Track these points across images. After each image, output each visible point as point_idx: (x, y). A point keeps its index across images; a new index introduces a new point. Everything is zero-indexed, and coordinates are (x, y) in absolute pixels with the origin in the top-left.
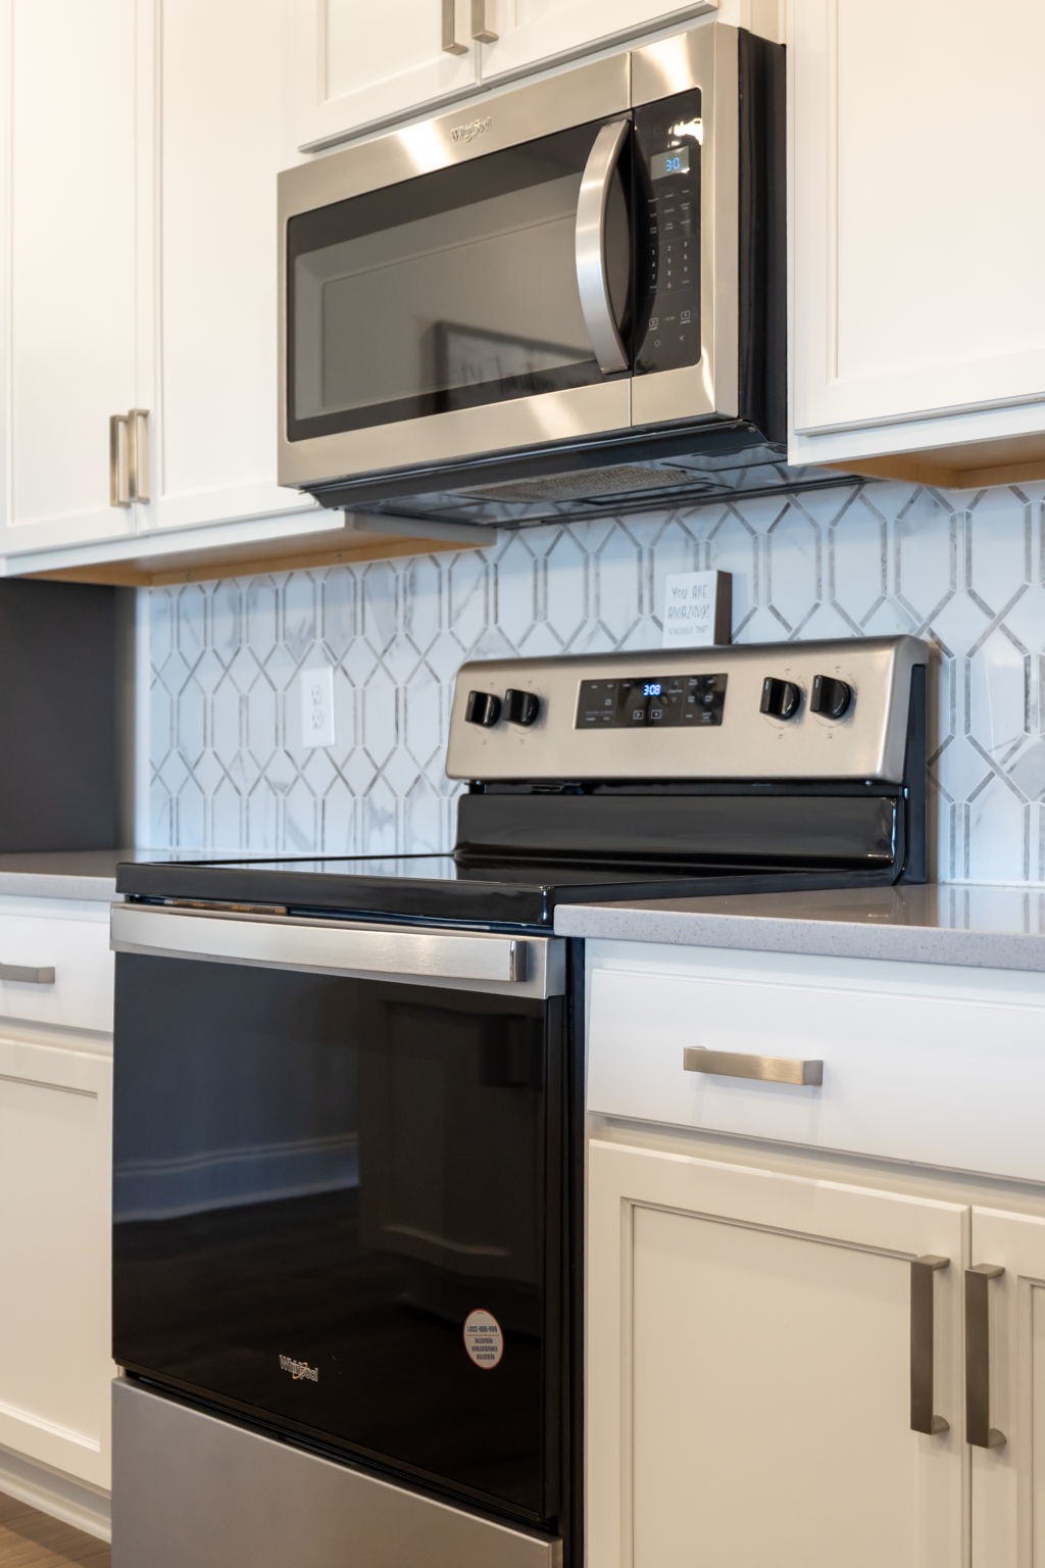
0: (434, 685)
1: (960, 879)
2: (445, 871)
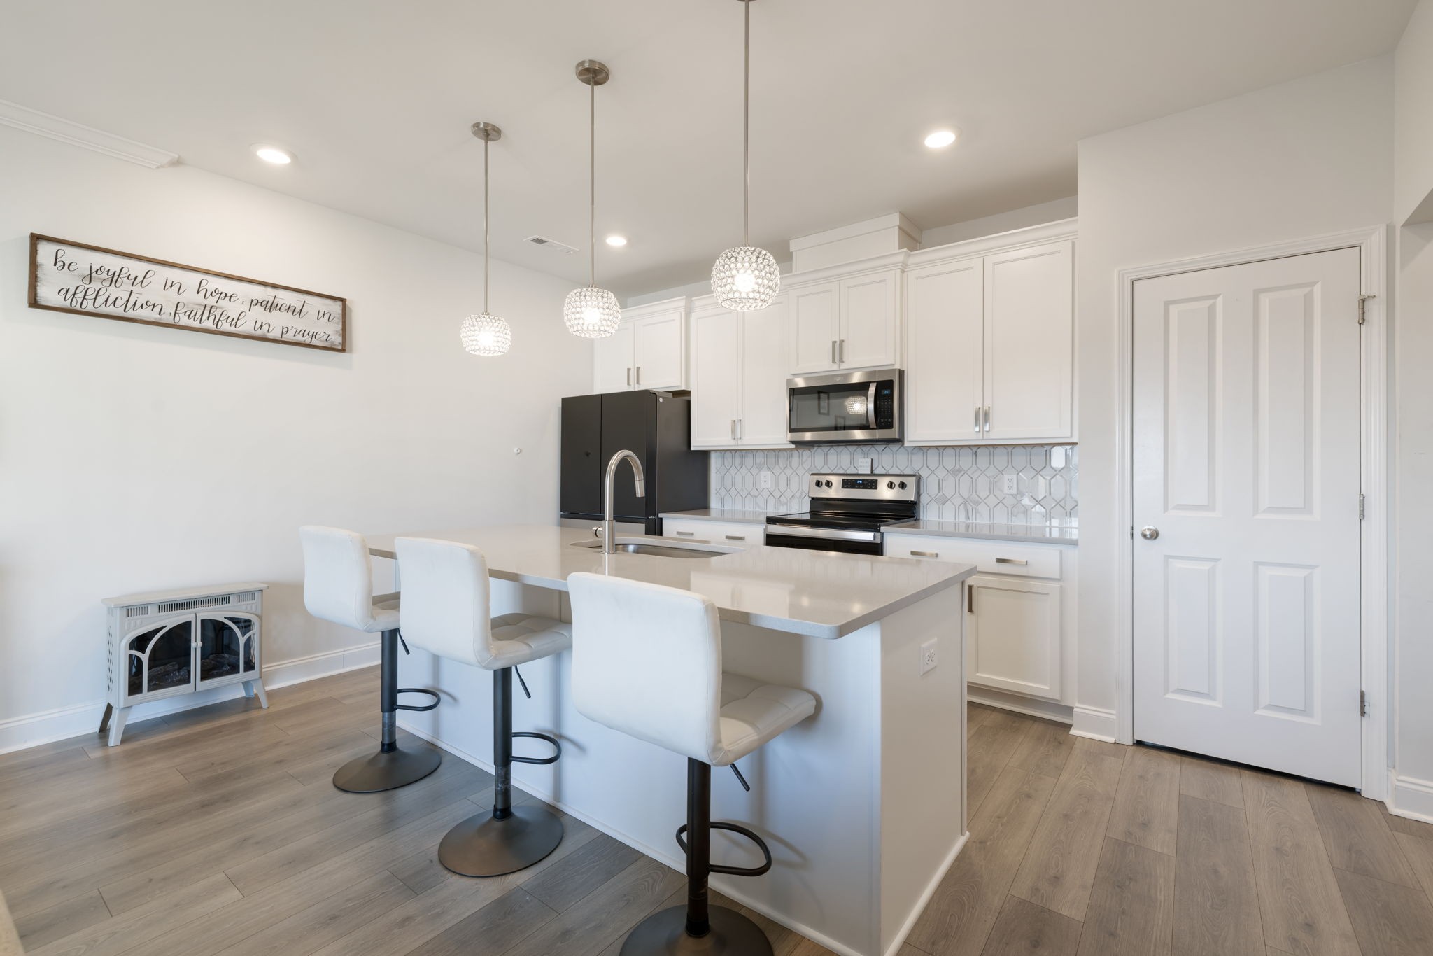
0: (797, 477)
1: (925, 519)
2: (807, 517)
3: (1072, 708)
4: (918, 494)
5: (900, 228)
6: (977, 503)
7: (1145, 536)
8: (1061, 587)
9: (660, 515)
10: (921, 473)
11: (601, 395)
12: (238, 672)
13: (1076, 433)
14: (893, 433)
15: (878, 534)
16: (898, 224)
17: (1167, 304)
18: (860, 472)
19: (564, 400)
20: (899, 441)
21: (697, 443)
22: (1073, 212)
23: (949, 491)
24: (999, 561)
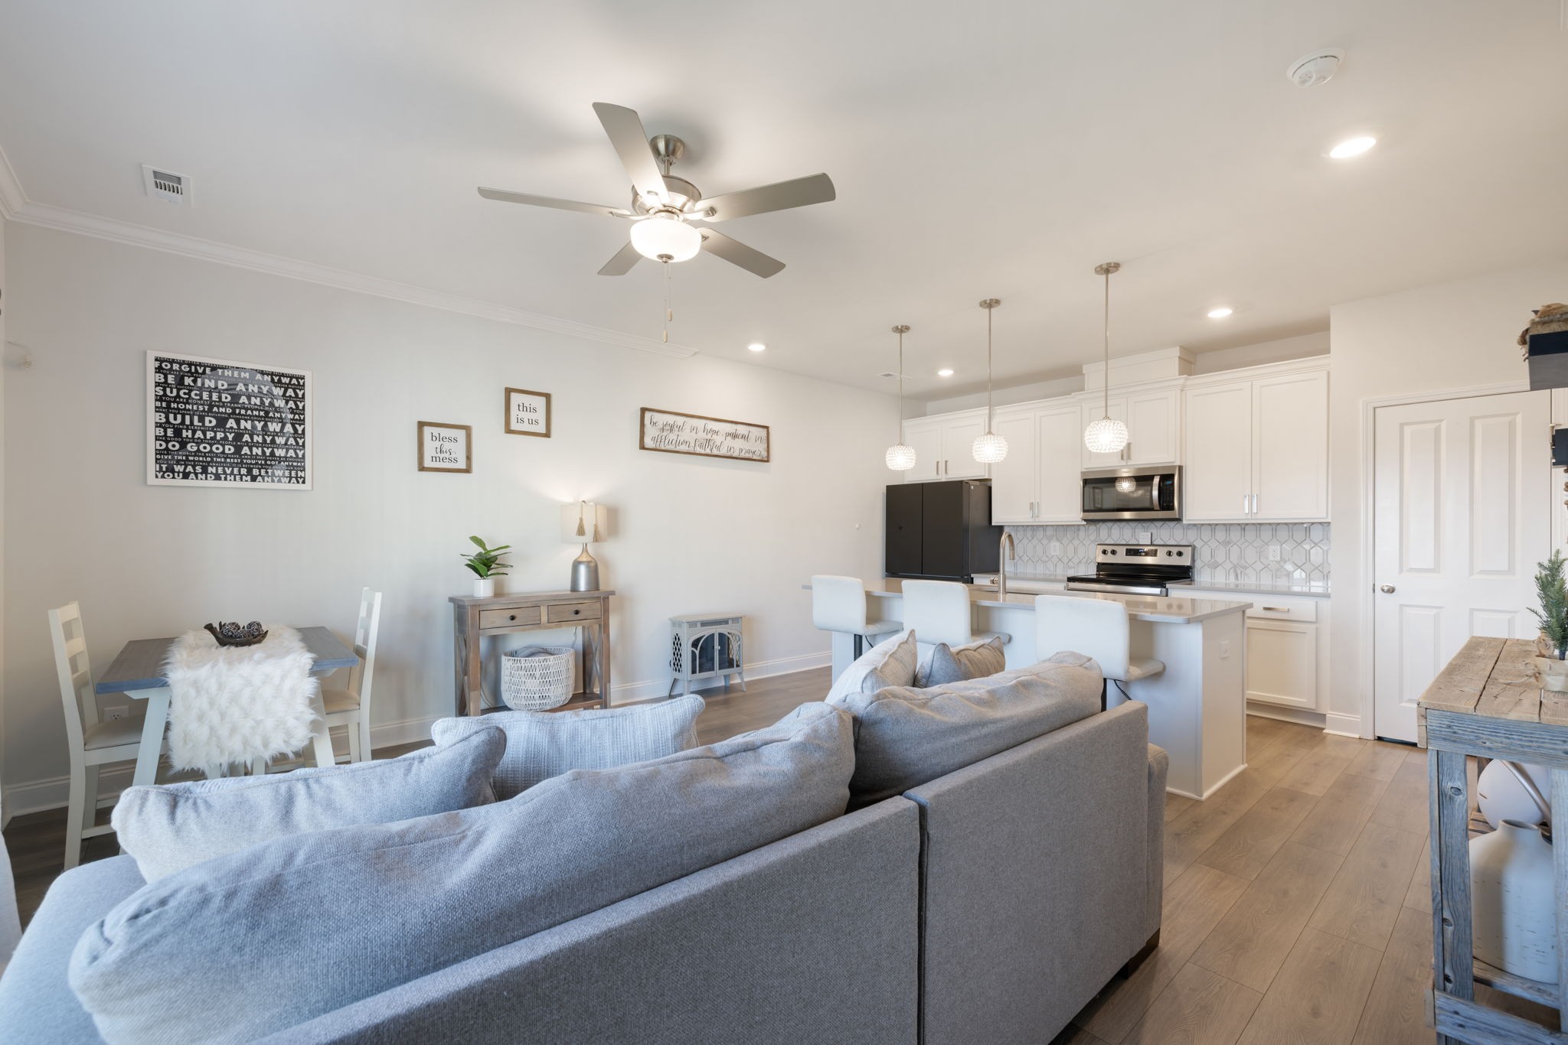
0: (1084, 547)
1: (1199, 579)
2: (1094, 576)
3: (1324, 716)
4: (1193, 560)
5: (1180, 358)
6: (1245, 568)
7: (1383, 590)
8: (1317, 628)
9: (972, 575)
10: (1196, 544)
11: (923, 484)
12: (733, 667)
13: (1330, 515)
14: (1175, 514)
15: (1164, 590)
16: (1178, 355)
17: (1402, 425)
18: (1141, 543)
19: (889, 488)
20: (1179, 520)
21: (996, 521)
22: (1326, 351)
23: (1220, 556)
24: (1265, 609)
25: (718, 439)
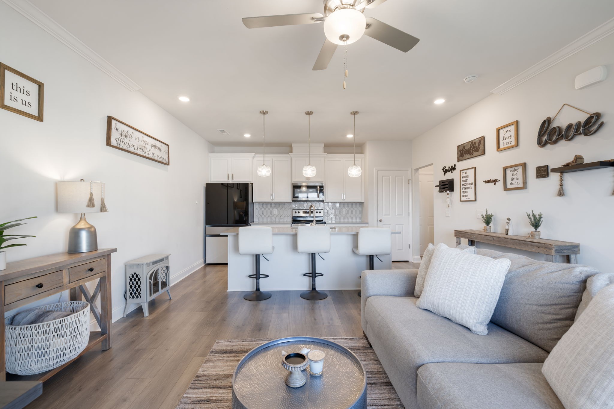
0: (286, 211)
7: (379, 221)
12: (166, 286)
13: (363, 200)
16: (323, 146)
19: (208, 184)
21: (255, 200)
22: (363, 153)
25: (148, 147)
